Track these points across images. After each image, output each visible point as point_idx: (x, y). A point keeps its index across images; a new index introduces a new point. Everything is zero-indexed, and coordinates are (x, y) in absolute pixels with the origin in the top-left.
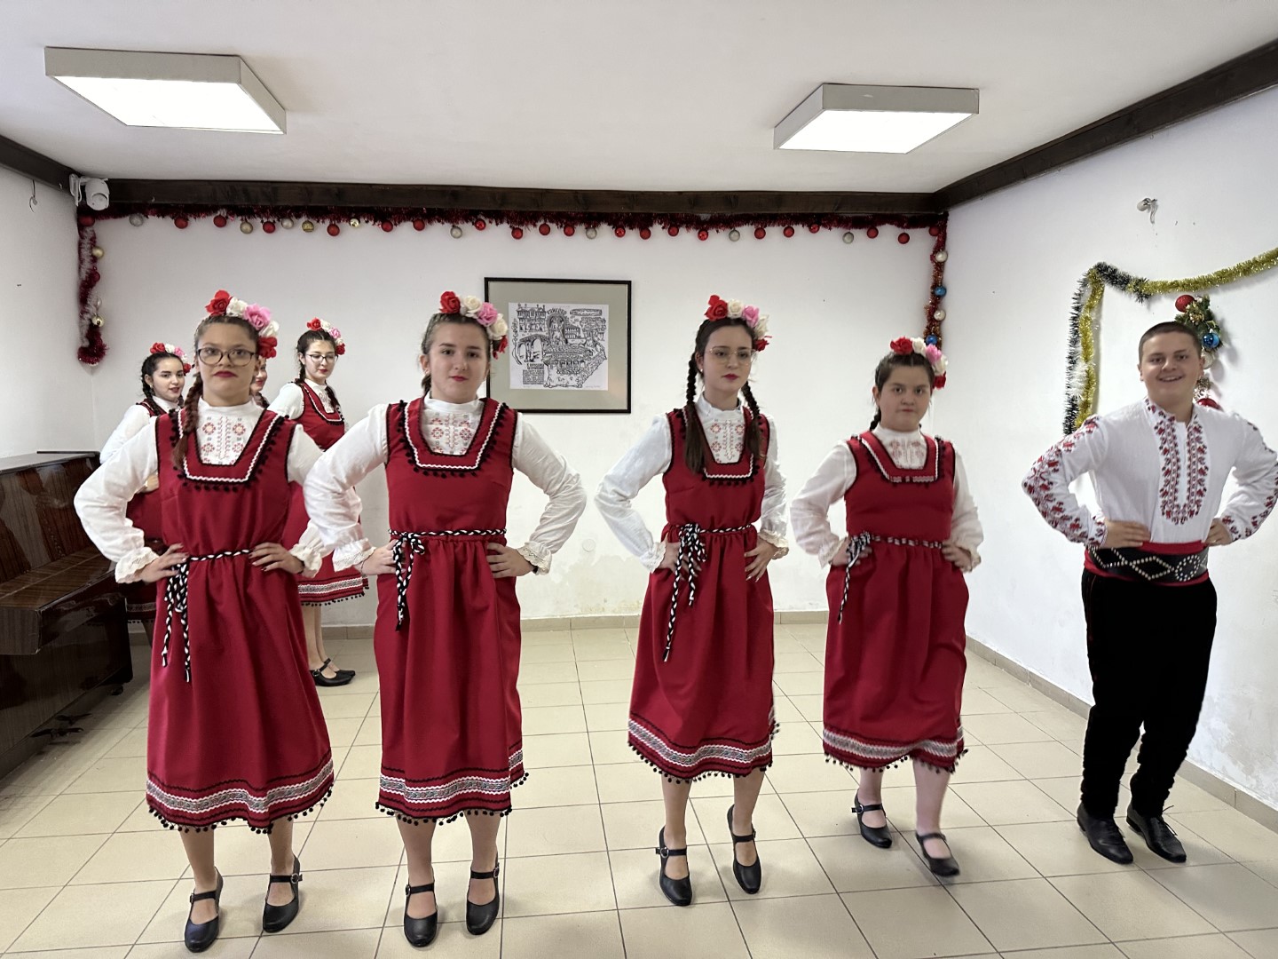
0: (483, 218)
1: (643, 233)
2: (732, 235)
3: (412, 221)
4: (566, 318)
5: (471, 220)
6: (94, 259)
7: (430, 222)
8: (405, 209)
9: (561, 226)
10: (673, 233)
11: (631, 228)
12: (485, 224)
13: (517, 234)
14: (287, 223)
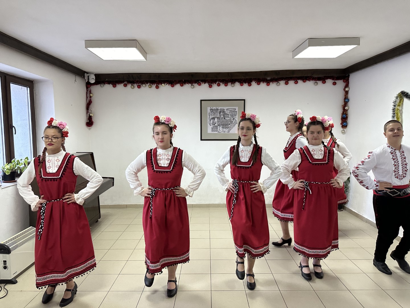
1: (249, 84)
2: (278, 84)
3: (180, 84)
6: (91, 97)
7: (185, 84)
9: (224, 84)
10: (259, 84)
11: (245, 83)
12: (201, 84)
13: (210, 86)
14: (144, 85)
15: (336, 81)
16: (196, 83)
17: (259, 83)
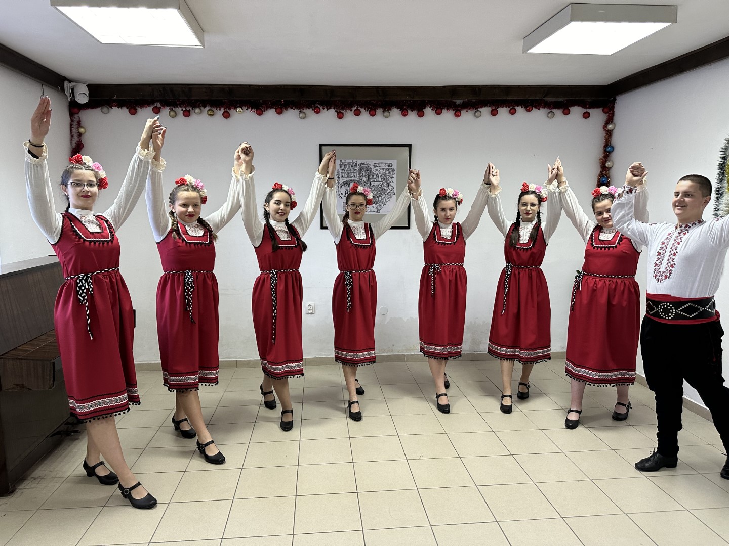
0: (319, 106)
1: (419, 113)
2: (476, 114)
3: (275, 109)
4: (370, 168)
5: (311, 108)
6: (80, 135)
7: (286, 109)
8: (270, 101)
9: (368, 110)
10: (438, 113)
11: (412, 111)
12: (320, 110)
13: (340, 116)
14: (197, 110)
15: (589, 110)
17: (440, 110)
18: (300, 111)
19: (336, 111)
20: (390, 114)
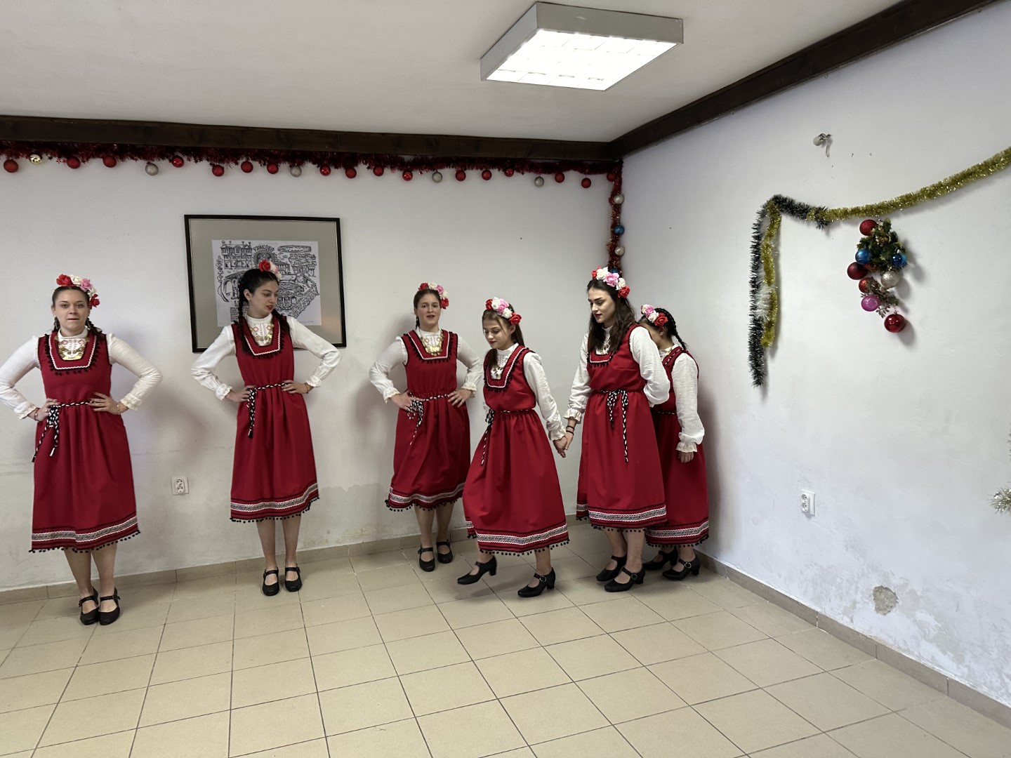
0: (180, 155)
1: (349, 173)
2: (435, 177)
3: (102, 158)
4: (274, 254)
5: (167, 157)
7: (122, 158)
8: (93, 144)
9: (264, 165)
10: (379, 173)
11: (337, 167)
12: (183, 161)
13: (218, 172)
15: (589, 177)
16: (163, 159)
17: (380, 170)
18: (149, 163)
19: (211, 164)
20: (301, 171)
